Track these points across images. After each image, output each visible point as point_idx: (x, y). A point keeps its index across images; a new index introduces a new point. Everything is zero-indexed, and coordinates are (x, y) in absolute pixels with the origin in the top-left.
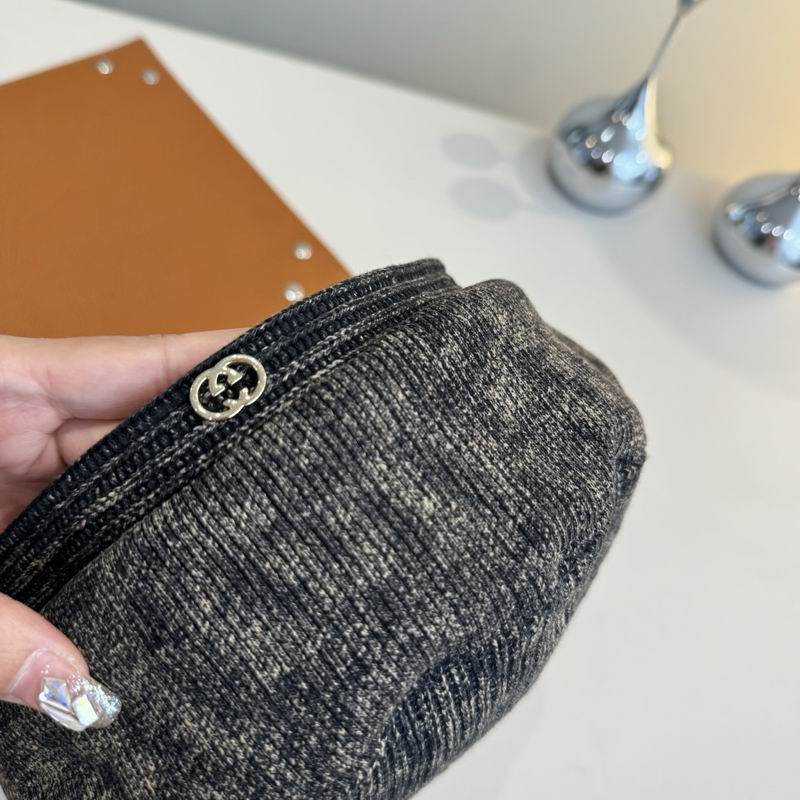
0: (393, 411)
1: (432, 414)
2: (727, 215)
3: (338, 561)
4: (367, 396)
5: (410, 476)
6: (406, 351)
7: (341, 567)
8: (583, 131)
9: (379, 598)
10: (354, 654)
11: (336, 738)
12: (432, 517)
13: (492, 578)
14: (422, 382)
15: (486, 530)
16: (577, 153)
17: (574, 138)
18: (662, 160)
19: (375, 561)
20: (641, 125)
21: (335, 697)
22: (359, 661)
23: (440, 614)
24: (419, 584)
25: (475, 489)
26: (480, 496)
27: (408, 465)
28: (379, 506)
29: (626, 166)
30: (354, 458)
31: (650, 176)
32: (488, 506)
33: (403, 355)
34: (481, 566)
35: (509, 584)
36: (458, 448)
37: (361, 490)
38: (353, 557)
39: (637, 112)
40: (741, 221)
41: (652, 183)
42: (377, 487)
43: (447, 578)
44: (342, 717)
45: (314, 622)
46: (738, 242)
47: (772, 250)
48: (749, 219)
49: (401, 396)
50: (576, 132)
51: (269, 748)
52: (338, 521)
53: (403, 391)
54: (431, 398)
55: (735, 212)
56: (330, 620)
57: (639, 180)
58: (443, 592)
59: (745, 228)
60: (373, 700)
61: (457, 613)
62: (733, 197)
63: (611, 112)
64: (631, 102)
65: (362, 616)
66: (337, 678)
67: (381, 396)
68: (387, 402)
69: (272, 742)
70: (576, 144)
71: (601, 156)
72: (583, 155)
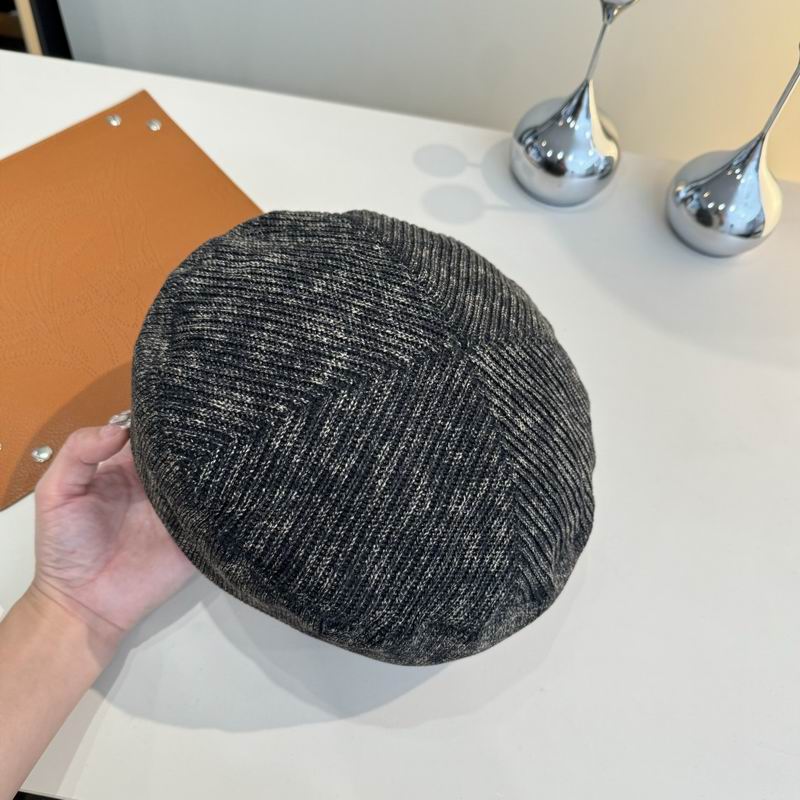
2: (677, 194)
8: (535, 133)
16: (533, 152)
18: (612, 151)
20: (586, 126)
29: (576, 163)
31: (601, 166)
39: (582, 113)
40: (690, 198)
41: (605, 173)
47: (721, 223)
48: (696, 196)
50: (530, 136)
55: (683, 192)
57: (591, 173)
59: (693, 205)
62: (678, 180)
63: (557, 117)
64: (576, 105)
70: (531, 145)
71: (555, 154)
72: (539, 154)
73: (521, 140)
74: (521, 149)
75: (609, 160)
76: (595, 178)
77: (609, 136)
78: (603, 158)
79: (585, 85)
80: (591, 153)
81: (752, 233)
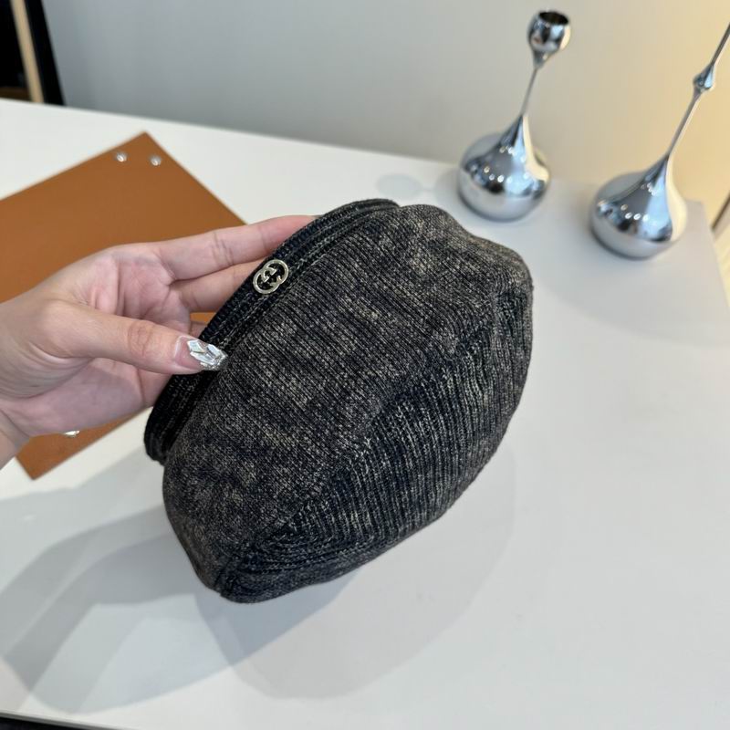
0: (353, 273)
1: (375, 273)
2: (599, 209)
3: (330, 346)
4: (338, 267)
5: (365, 303)
6: (359, 244)
7: (331, 348)
8: (480, 162)
9: (351, 360)
10: (341, 387)
11: (338, 429)
12: (377, 321)
13: (412, 347)
14: (368, 258)
15: (409, 325)
16: (478, 177)
17: (474, 168)
18: (543, 175)
19: (348, 343)
20: (522, 152)
21: (335, 409)
22: (344, 390)
23: (384, 365)
24: (372, 352)
25: (402, 306)
26: (404, 309)
27: (363, 298)
28: (349, 319)
29: (514, 185)
30: (334, 297)
31: (535, 188)
32: (409, 313)
33: (357, 246)
34: (406, 342)
35: (421, 349)
36: (390, 288)
37: (339, 312)
38: (337, 343)
39: (518, 142)
40: (610, 211)
41: (537, 194)
42: (347, 311)
43: (386, 348)
44: (340, 418)
45: (321, 375)
46: (608, 229)
47: (636, 231)
48: (615, 209)
49: (356, 265)
50: (474, 164)
51: (306, 438)
52: (328, 328)
53: (358, 263)
54: (374, 266)
55: (604, 207)
56: (329, 373)
57: (527, 192)
58: (384, 354)
59: (613, 216)
60: (354, 409)
61: (393, 364)
62: (599, 197)
63: (499, 146)
64: (513, 136)
65: (343, 369)
66: (335, 399)
67: (345, 267)
68: (349, 269)
69: (307, 435)
70: (476, 172)
71: (496, 178)
72: (482, 178)
73: (467, 168)
74: (467, 176)
75: (541, 182)
76: (530, 197)
77: (540, 163)
78: (535, 181)
79: (520, 120)
80: (526, 177)
81: (663, 237)
